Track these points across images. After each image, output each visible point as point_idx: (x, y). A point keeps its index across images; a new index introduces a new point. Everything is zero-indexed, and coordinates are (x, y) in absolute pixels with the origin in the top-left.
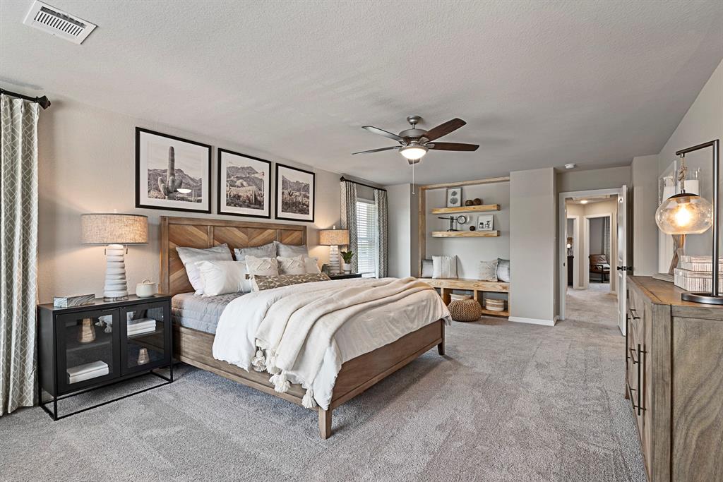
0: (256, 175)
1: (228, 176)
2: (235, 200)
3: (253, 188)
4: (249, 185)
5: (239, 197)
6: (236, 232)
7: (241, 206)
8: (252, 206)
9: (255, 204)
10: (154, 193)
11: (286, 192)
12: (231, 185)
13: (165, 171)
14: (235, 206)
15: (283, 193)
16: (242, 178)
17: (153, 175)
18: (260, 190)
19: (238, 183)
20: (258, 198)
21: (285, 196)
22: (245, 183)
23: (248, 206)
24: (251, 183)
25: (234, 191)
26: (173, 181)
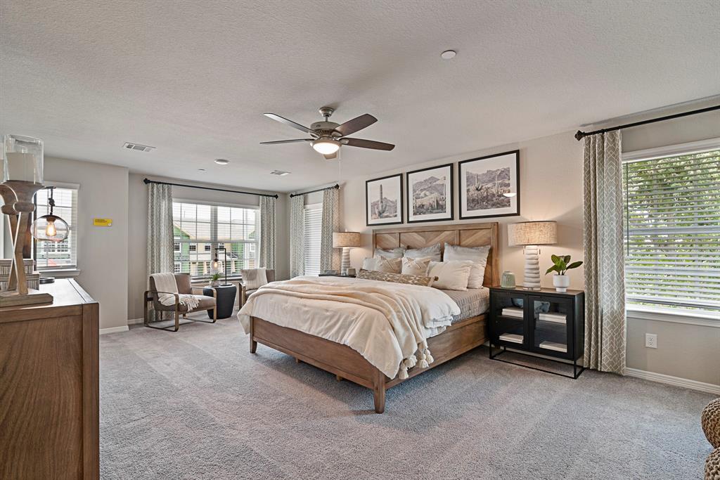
0: (437, 182)
1: (414, 191)
2: (420, 209)
3: (436, 195)
4: (431, 193)
5: (423, 206)
6: (415, 235)
7: (424, 213)
8: (434, 211)
9: (437, 209)
10: (374, 216)
11: (472, 188)
12: (416, 198)
13: (378, 202)
14: (420, 214)
15: (468, 191)
16: (425, 189)
17: (374, 205)
18: (442, 194)
19: (422, 195)
20: (440, 202)
21: (470, 194)
22: (428, 193)
23: (431, 212)
24: (433, 191)
25: (419, 202)
26: (382, 206)
